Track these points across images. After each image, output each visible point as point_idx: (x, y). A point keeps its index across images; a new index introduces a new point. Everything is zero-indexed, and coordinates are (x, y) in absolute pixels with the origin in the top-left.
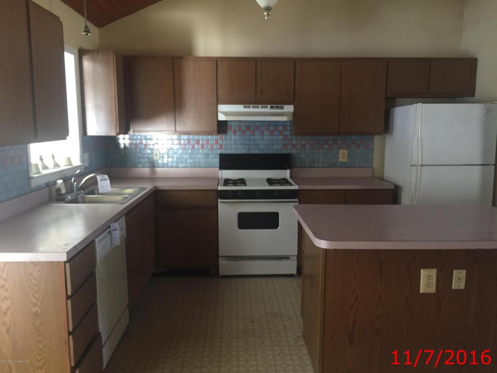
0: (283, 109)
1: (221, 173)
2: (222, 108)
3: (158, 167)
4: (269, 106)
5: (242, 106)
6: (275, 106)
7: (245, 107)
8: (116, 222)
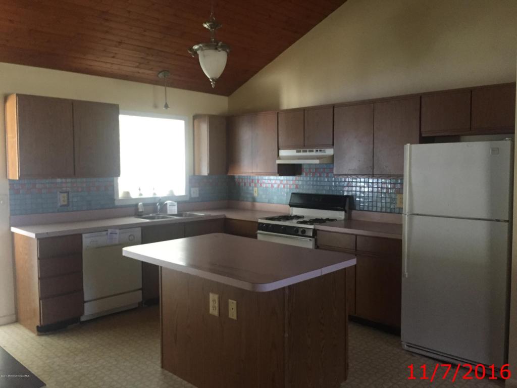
0: (325, 152)
1: (292, 209)
2: (283, 153)
3: (258, 202)
4: (315, 150)
5: (295, 151)
6: (319, 150)
7: (297, 152)
8: (120, 229)
